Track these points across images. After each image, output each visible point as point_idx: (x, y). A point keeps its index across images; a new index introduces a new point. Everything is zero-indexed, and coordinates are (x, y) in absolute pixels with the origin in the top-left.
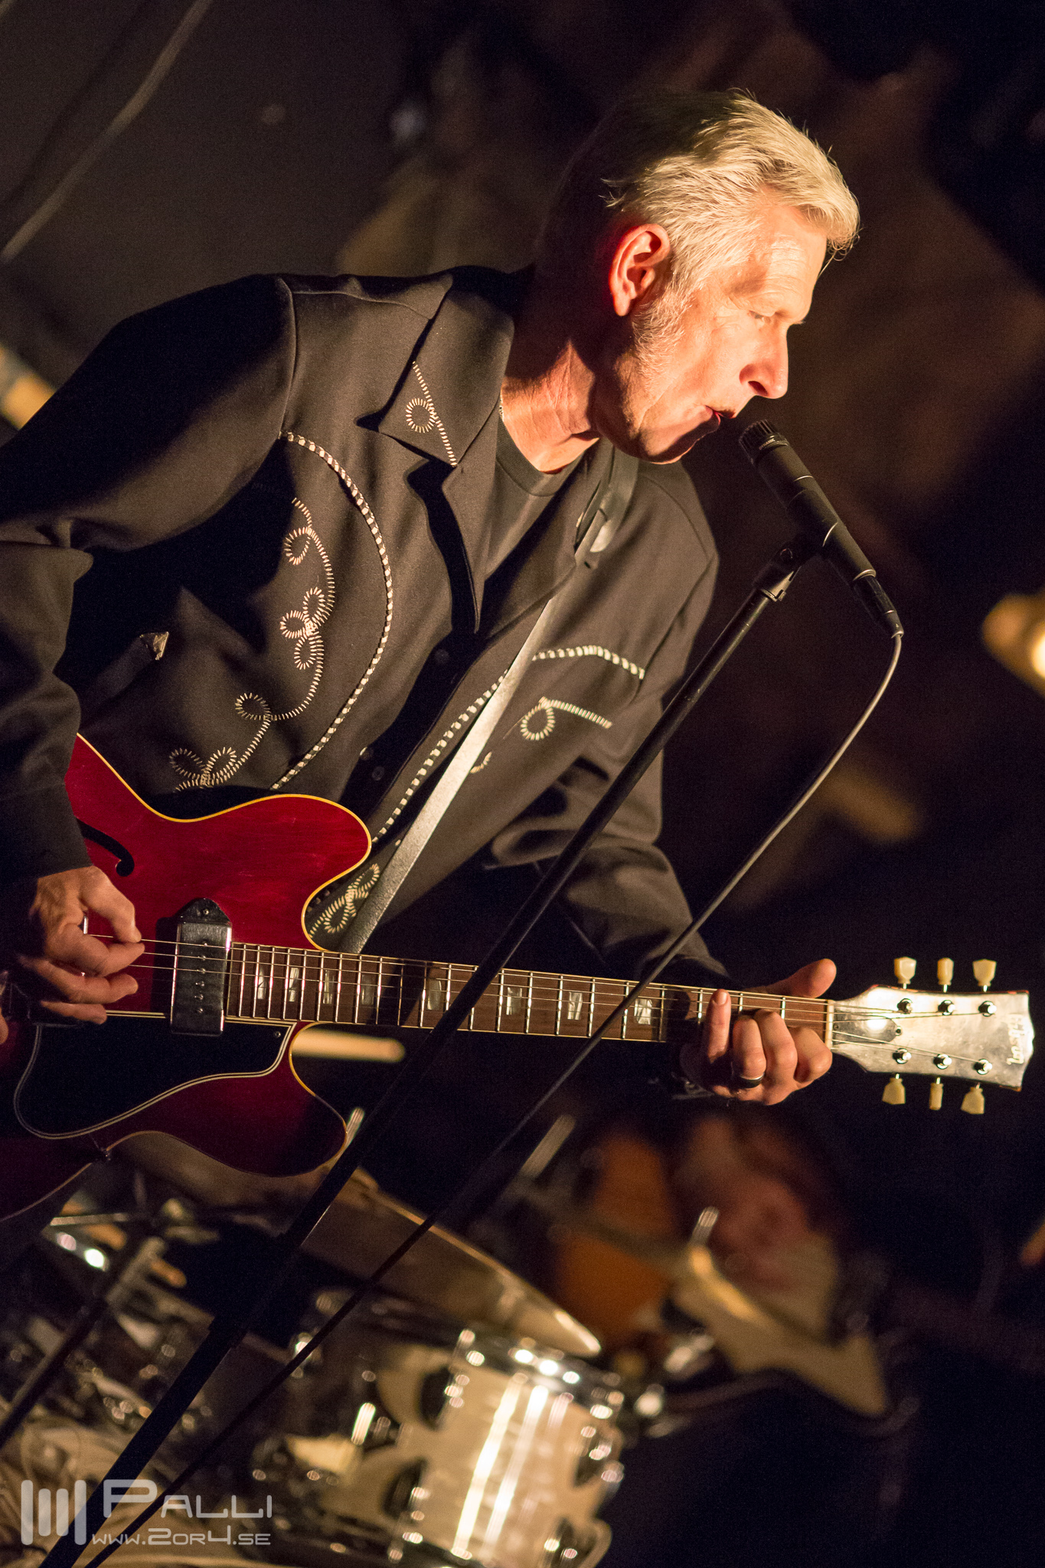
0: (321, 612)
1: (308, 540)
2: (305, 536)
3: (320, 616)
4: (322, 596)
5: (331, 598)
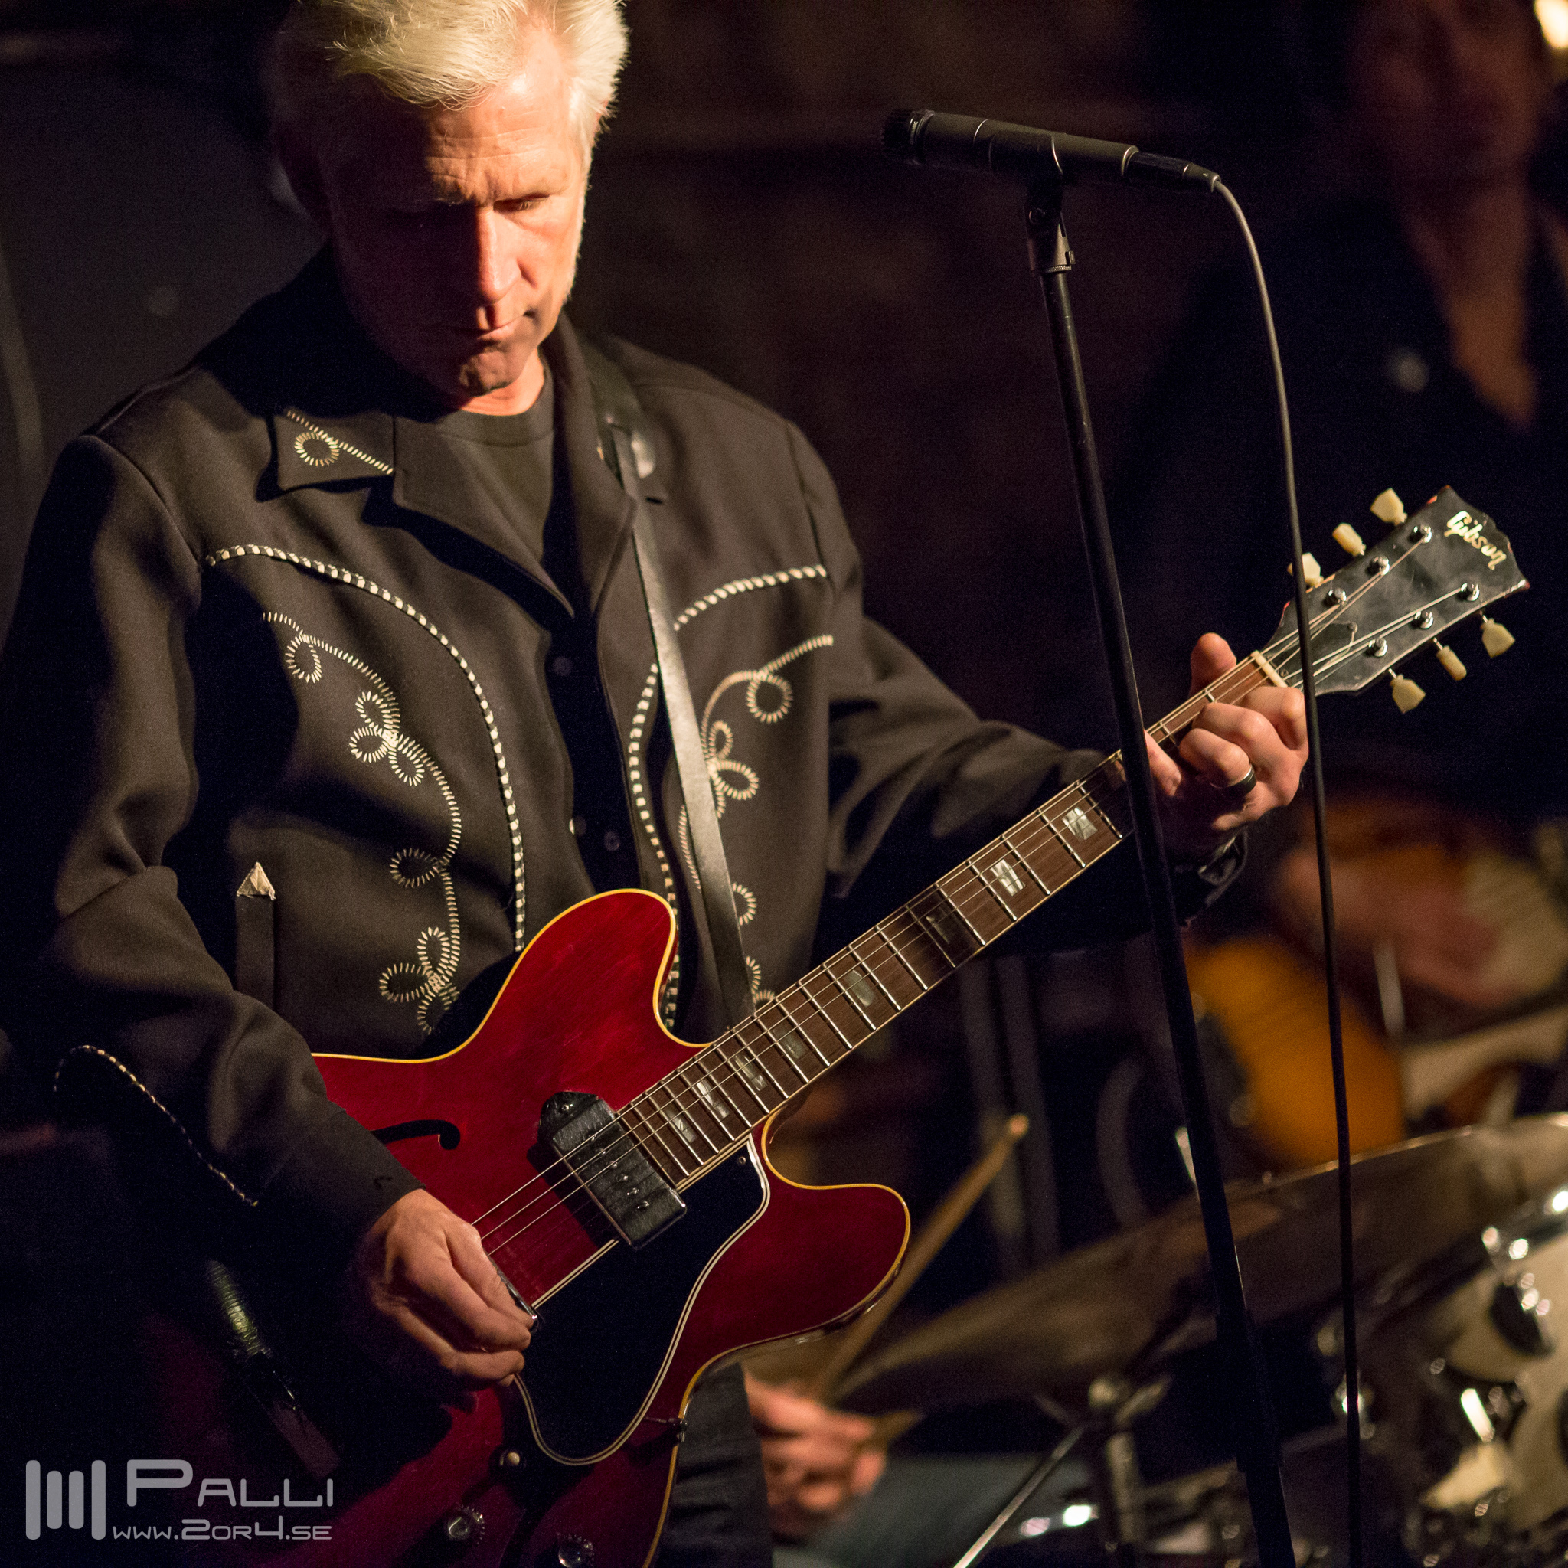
0: (389, 714)
1: (311, 649)
2: (304, 645)
3: (391, 719)
4: (375, 697)
5: (386, 692)
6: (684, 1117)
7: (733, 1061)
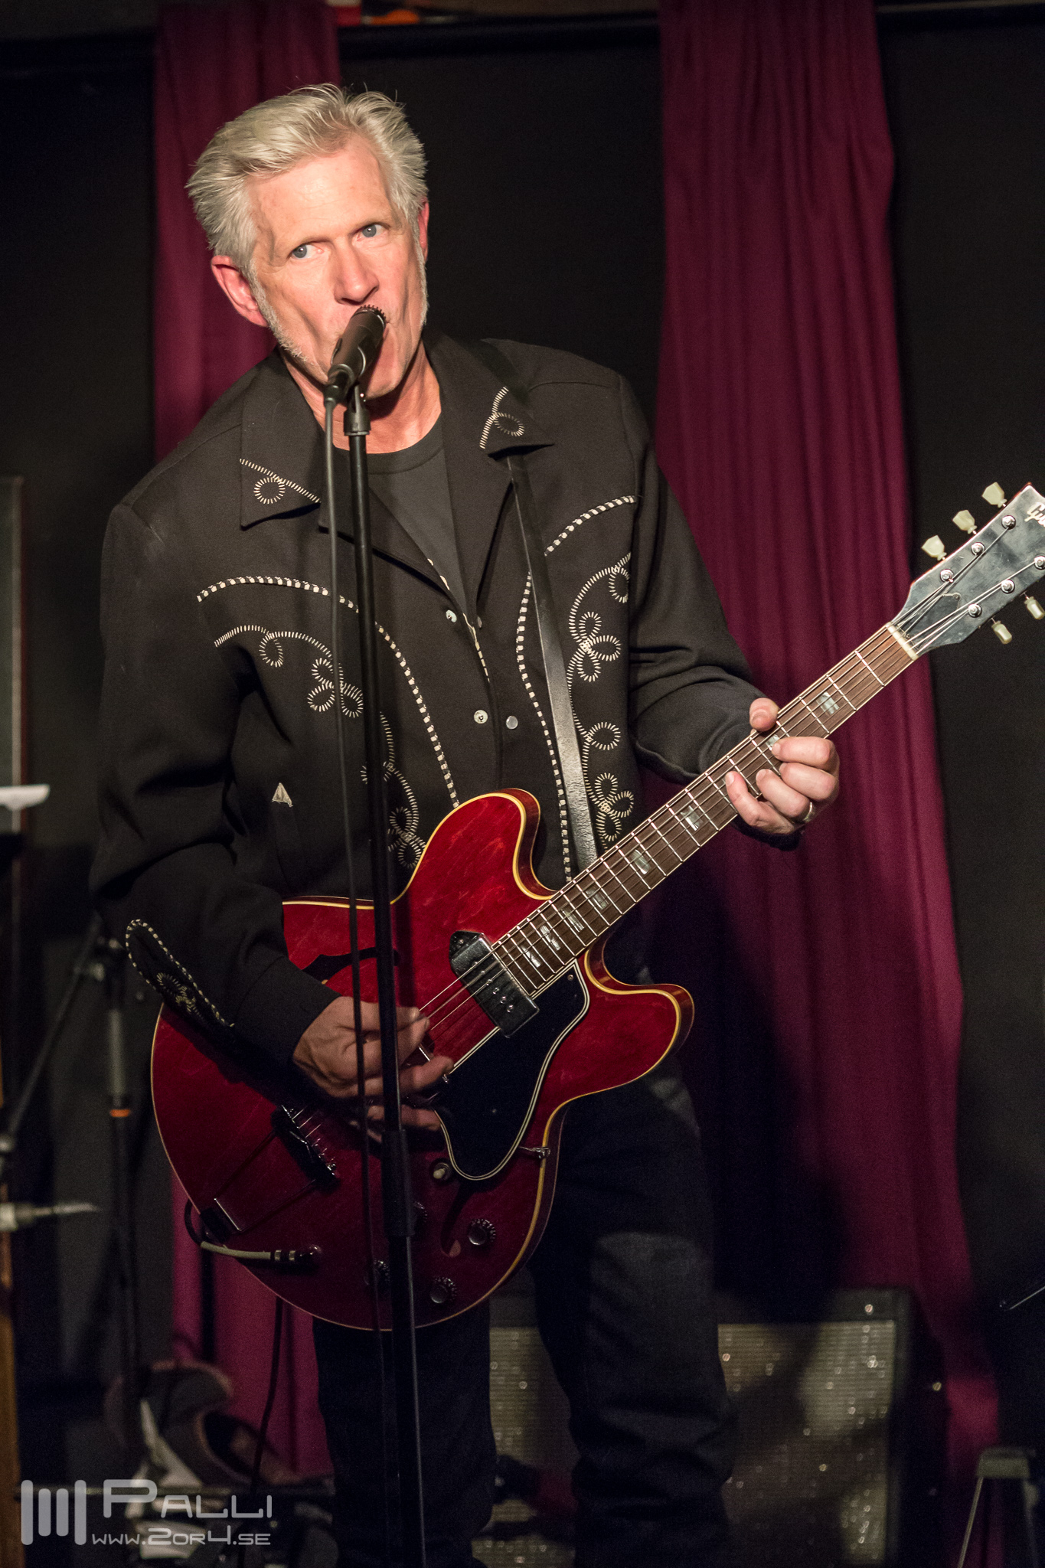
1: (275, 642)
4: (325, 661)
6: (531, 950)
7: (561, 912)
